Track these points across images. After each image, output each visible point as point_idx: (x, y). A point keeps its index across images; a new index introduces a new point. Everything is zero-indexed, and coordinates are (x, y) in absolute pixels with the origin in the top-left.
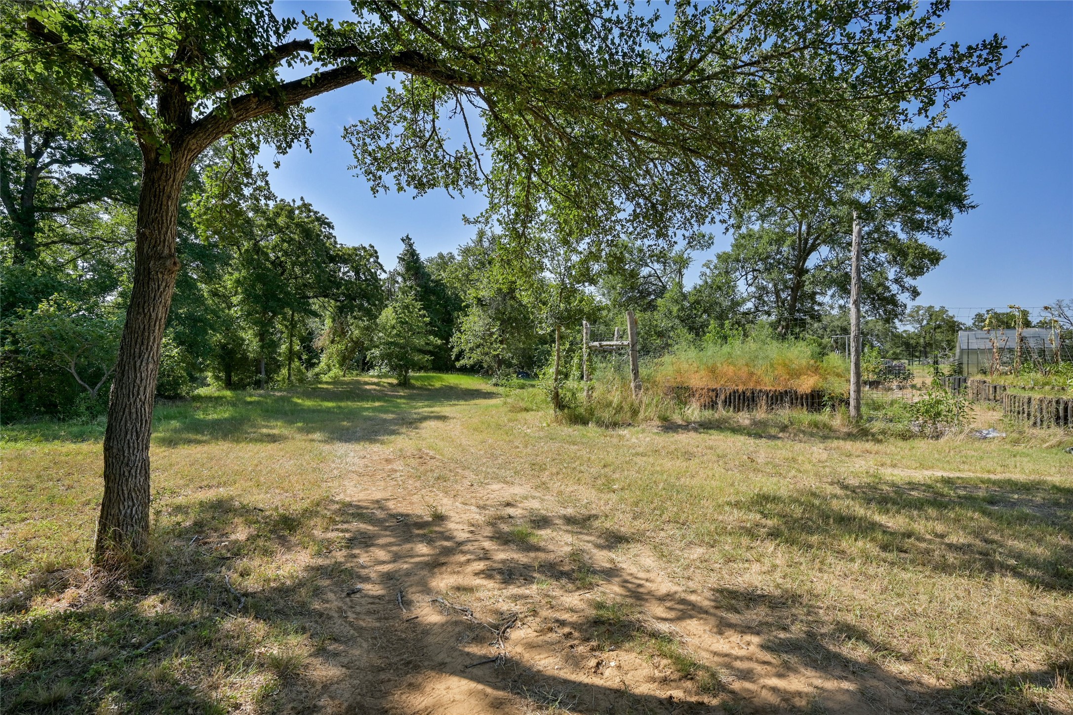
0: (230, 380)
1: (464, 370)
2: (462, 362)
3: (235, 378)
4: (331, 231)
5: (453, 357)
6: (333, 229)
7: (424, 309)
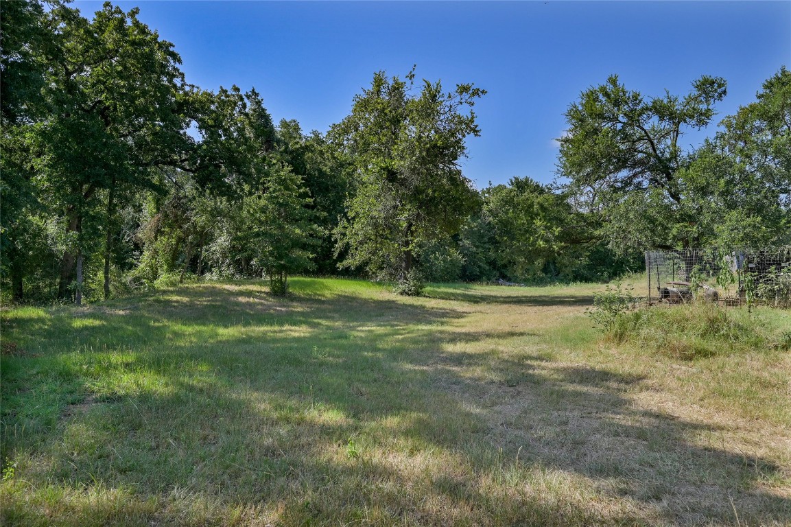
0: (21, 289)
1: (347, 273)
2: (345, 263)
3: (27, 286)
4: (177, 65)
5: (336, 255)
6: (180, 61)
7: (305, 185)
